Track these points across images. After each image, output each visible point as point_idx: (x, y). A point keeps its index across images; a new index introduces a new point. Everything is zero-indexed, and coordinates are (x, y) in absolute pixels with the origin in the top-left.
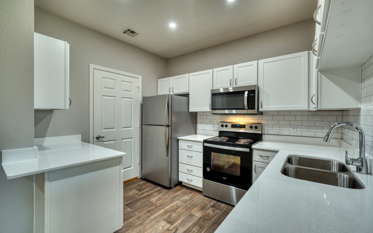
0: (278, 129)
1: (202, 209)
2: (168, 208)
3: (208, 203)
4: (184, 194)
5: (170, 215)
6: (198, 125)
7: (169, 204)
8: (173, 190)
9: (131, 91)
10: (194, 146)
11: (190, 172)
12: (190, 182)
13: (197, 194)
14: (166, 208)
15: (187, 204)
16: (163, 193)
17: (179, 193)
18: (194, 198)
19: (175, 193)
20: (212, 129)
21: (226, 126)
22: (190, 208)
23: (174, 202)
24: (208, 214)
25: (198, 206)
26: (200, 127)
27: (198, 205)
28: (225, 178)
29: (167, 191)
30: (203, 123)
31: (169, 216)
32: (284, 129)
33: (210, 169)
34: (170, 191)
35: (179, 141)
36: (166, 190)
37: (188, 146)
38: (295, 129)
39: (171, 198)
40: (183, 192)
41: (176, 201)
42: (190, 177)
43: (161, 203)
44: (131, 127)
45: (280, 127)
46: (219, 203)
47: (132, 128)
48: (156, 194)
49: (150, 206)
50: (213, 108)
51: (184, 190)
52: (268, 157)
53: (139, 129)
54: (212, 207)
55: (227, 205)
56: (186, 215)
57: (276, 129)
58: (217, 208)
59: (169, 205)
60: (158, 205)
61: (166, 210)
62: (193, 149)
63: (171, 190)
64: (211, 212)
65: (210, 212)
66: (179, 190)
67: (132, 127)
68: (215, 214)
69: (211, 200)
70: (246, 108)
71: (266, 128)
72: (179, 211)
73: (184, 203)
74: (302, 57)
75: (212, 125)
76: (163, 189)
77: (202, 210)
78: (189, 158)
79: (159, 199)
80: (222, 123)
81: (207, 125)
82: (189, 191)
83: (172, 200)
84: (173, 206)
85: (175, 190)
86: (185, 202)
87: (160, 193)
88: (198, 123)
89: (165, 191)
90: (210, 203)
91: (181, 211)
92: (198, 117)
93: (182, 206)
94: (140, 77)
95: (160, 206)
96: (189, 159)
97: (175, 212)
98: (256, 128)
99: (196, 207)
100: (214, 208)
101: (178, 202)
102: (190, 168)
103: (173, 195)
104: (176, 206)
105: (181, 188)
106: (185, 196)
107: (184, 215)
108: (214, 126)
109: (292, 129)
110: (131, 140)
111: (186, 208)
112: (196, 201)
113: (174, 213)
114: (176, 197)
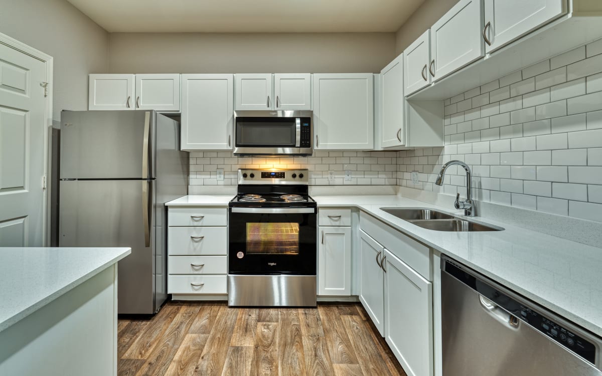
0: (329, 176)
1: (246, 331)
2: (181, 356)
3: (247, 316)
4: (191, 317)
5: (197, 368)
6: (191, 176)
7: (176, 347)
8: (161, 317)
9: (23, 91)
10: (206, 216)
11: (197, 270)
12: (197, 290)
13: (215, 308)
14: (176, 357)
15: (211, 333)
16: (142, 332)
17: (178, 318)
18: (217, 317)
19: (171, 321)
20: (221, 183)
21: (252, 176)
22: (224, 339)
23: (183, 339)
24: (264, 336)
25: (235, 329)
26: (195, 180)
27: (233, 328)
28: (272, 264)
29: (148, 323)
30: (203, 172)
31: (196, 371)
32: (336, 176)
33: (243, 255)
34: (154, 321)
35: (169, 210)
36: (144, 323)
37: (192, 217)
38: (350, 176)
39: (170, 333)
40: (186, 314)
41: (184, 336)
42: (197, 280)
43: (157, 353)
44: (22, 188)
45: (331, 174)
46: (264, 311)
47: (26, 191)
48: (127, 340)
49: (134, 370)
50: (237, 144)
51: (184, 309)
52: (340, 217)
53: (45, 192)
54: (259, 321)
55: (279, 309)
56: (226, 353)
57: (326, 176)
58: (268, 319)
59: (177, 350)
60: (153, 359)
61: (180, 362)
62: (205, 222)
63: (156, 318)
64: (265, 330)
65: (263, 330)
66: (175, 313)
67: (27, 186)
68: (272, 331)
69: (247, 309)
70: (298, 144)
71: (313, 176)
72: (208, 352)
73: (204, 333)
74: (367, 80)
75: (222, 176)
76: (134, 323)
77: (248, 333)
78: (196, 242)
79: (144, 347)
80: (244, 172)
81: (212, 176)
82: (197, 309)
83: (177, 338)
84: (188, 348)
85: (165, 315)
86: (205, 330)
87: (135, 334)
88: (190, 173)
89: (144, 325)
90: (250, 315)
91: (213, 350)
92: (192, 161)
93: (206, 341)
94: (50, 61)
95: (158, 359)
96: (196, 244)
97: (202, 358)
98: (301, 176)
99: (232, 332)
100: (264, 321)
101: (189, 336)
102: (197, 261)
103: (170, 326)
104: (194, 345)
105: (176, 307)
106: (197, 319)
107: (224, 354)
108: (226, 177)
109: (346, 176)
110: (23, 223)
111: (216, 342)
112: (223, 321)
113: (200, 360)
114: (178, 328)
